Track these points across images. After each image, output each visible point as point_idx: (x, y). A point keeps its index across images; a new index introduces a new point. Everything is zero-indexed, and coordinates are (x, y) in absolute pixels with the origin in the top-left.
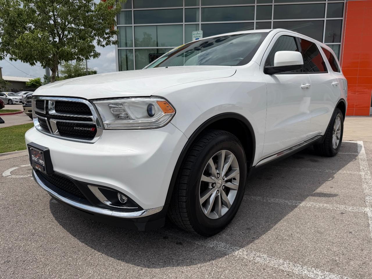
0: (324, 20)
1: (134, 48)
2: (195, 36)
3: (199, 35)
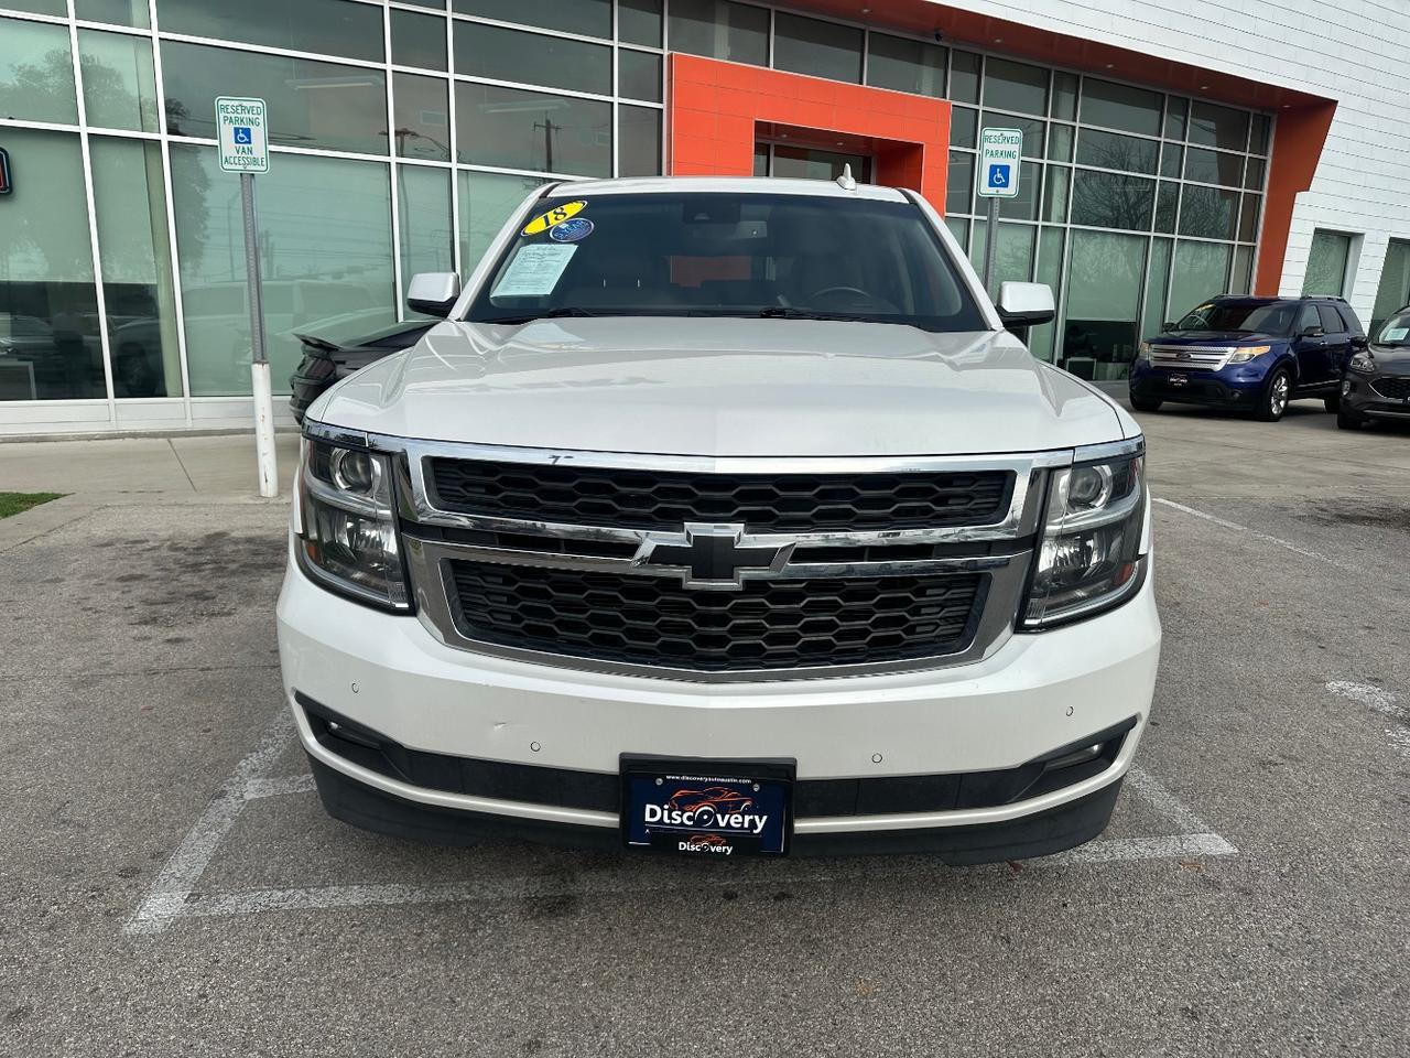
0: (612, 103)
2: (229, 115)
3: (251, 116)
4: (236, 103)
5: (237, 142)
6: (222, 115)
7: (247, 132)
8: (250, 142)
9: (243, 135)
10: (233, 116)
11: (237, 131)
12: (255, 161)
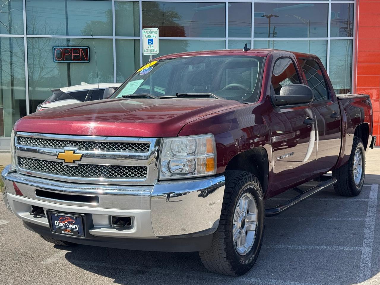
0: (328, 3)
1: (25, 36)
2: (146, 35)
3: (154, 34)
4: (149, 30)
5: (149, 44)
6: (144, 35)
7: (152, 40)
8: (152, 44)
9: (151, 41)
10: (148, 35)
11: (149, 40)
12: (154, 50)
